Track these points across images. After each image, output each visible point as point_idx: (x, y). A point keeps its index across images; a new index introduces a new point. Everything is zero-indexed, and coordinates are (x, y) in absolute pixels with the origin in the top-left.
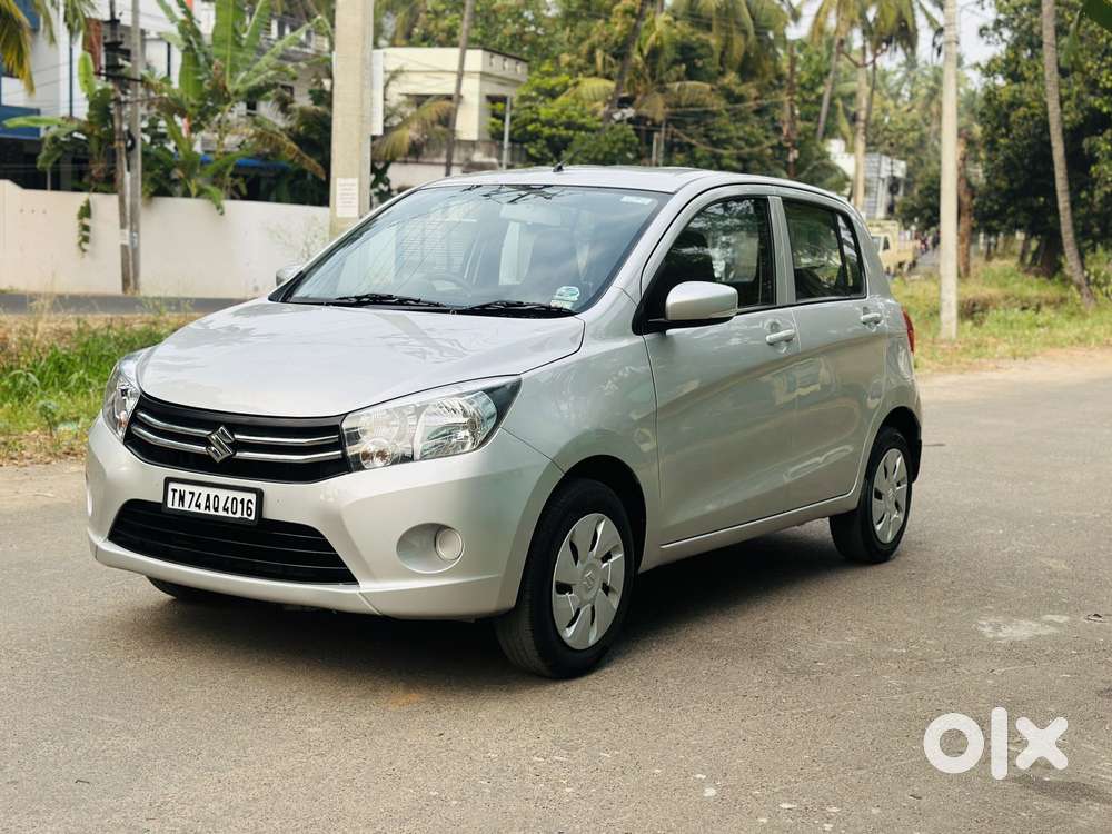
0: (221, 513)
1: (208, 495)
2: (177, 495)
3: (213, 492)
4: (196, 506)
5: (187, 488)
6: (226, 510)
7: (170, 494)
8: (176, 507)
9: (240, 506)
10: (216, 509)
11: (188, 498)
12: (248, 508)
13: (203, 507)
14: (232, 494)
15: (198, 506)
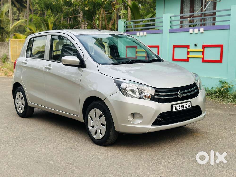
0: (184, 108)
1: (181, 105)
2: (175, 108)
3: (182, 104)
4: (179, 109)
5: (176, 106)
6: (185, 107)
7: (173, 108)
8: (175, 110)
9: (188, 105)
10: (183, 108)
11: (177, 108)
12: (189, 105)
13: (181, 108)
14: (186, 104)
15: (180, 109)
